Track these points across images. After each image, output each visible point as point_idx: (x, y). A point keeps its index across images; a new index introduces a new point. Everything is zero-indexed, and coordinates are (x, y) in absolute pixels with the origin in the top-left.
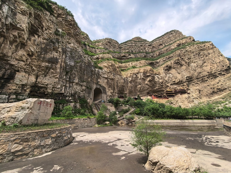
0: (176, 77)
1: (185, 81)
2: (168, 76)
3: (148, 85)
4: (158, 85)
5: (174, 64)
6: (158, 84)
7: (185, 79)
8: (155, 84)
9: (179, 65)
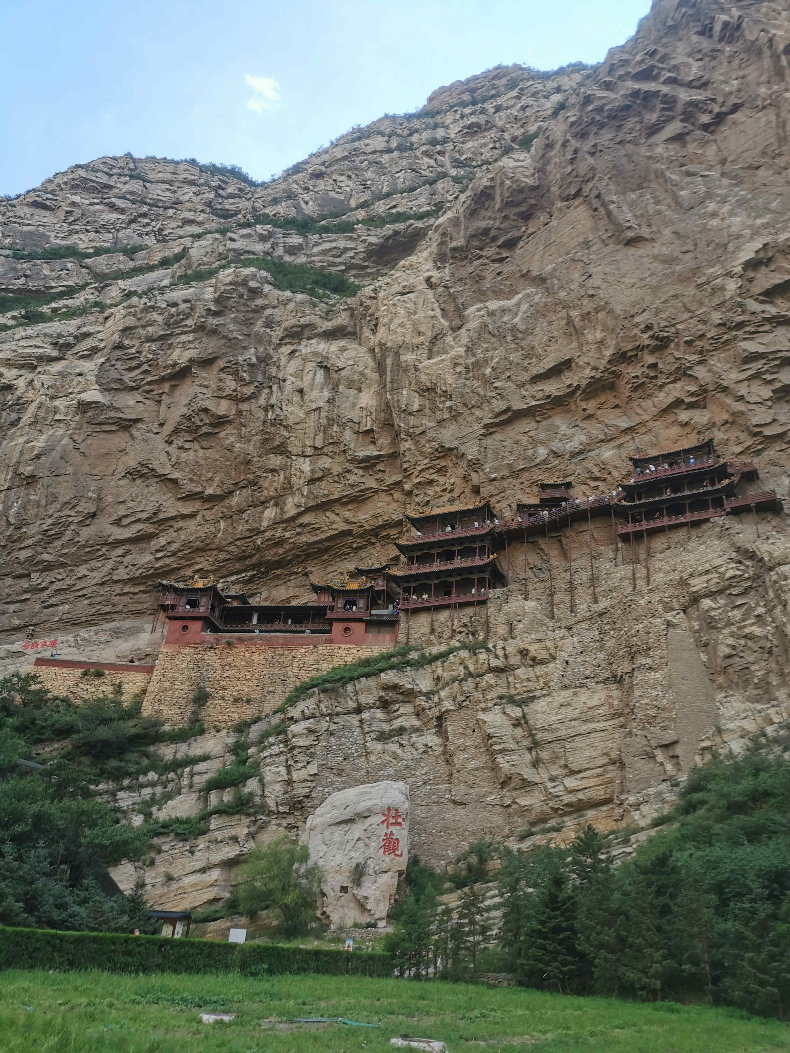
0: (588, 305)
1: (716, 317)
2: (473, 324)
3: (165, 480)
4: (306, 466)
5: (583, 135)
6: (318, 451)
7: (732, 286)
8: (275, 461)
9: (654, 130)
